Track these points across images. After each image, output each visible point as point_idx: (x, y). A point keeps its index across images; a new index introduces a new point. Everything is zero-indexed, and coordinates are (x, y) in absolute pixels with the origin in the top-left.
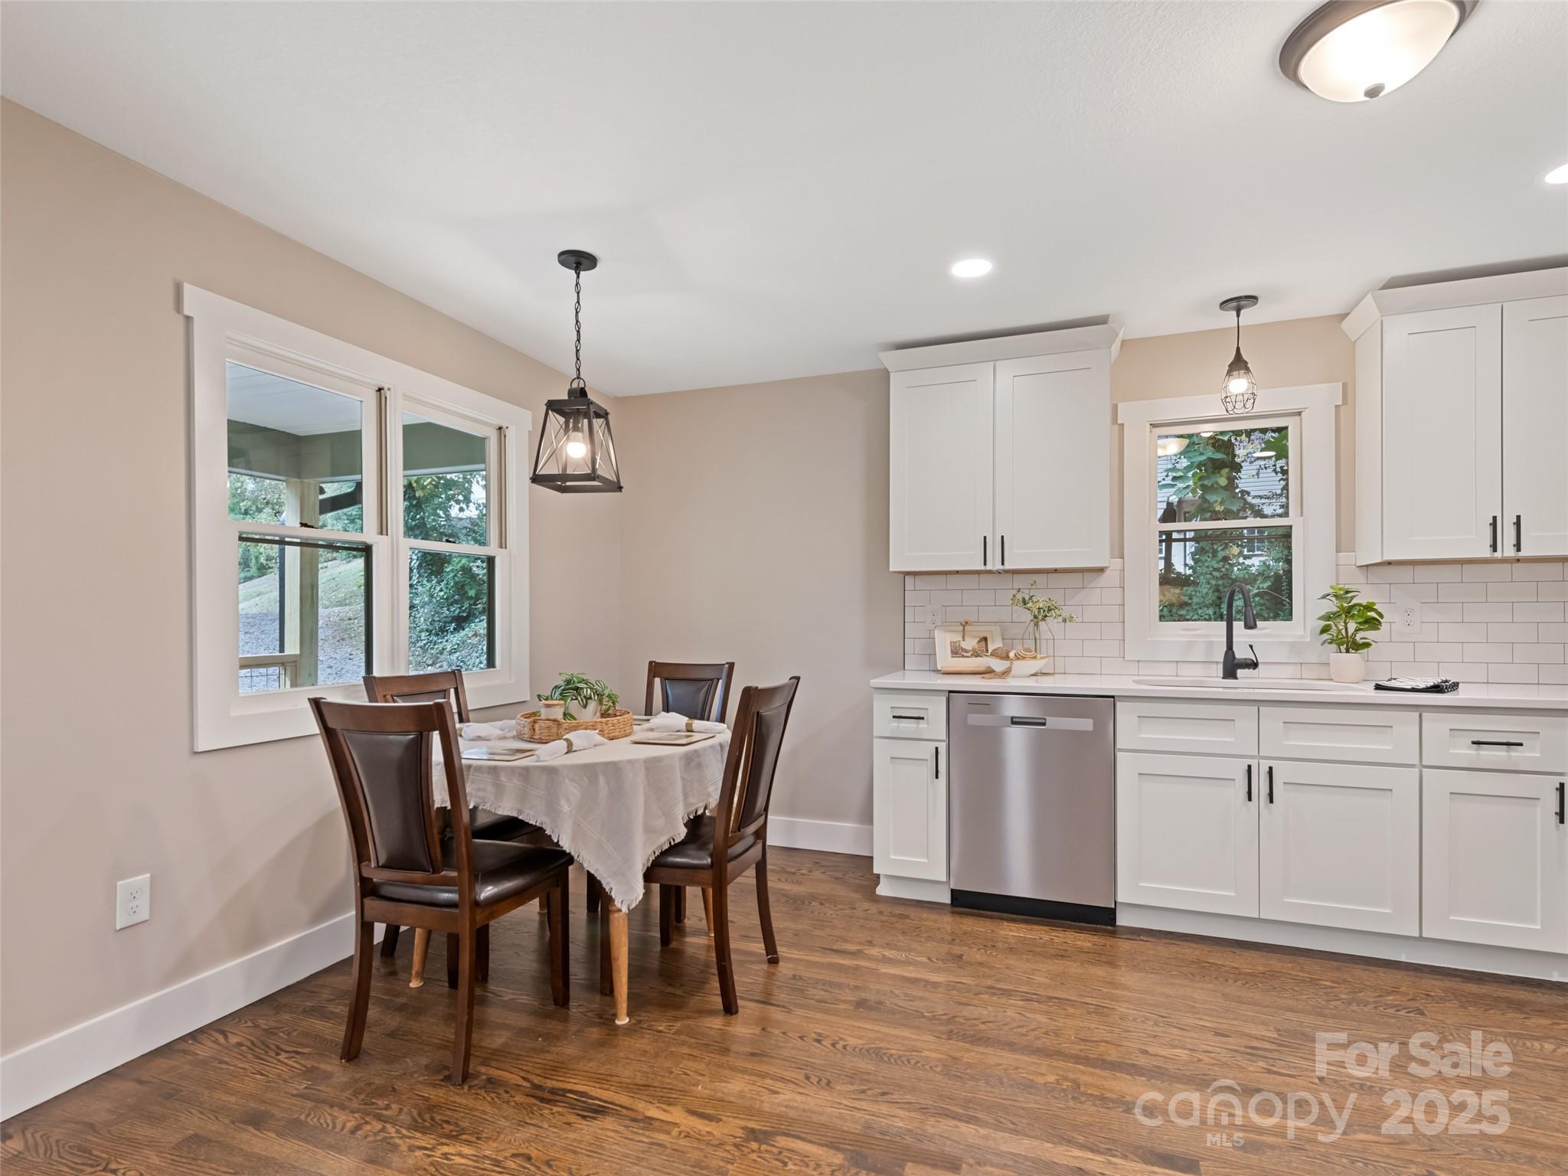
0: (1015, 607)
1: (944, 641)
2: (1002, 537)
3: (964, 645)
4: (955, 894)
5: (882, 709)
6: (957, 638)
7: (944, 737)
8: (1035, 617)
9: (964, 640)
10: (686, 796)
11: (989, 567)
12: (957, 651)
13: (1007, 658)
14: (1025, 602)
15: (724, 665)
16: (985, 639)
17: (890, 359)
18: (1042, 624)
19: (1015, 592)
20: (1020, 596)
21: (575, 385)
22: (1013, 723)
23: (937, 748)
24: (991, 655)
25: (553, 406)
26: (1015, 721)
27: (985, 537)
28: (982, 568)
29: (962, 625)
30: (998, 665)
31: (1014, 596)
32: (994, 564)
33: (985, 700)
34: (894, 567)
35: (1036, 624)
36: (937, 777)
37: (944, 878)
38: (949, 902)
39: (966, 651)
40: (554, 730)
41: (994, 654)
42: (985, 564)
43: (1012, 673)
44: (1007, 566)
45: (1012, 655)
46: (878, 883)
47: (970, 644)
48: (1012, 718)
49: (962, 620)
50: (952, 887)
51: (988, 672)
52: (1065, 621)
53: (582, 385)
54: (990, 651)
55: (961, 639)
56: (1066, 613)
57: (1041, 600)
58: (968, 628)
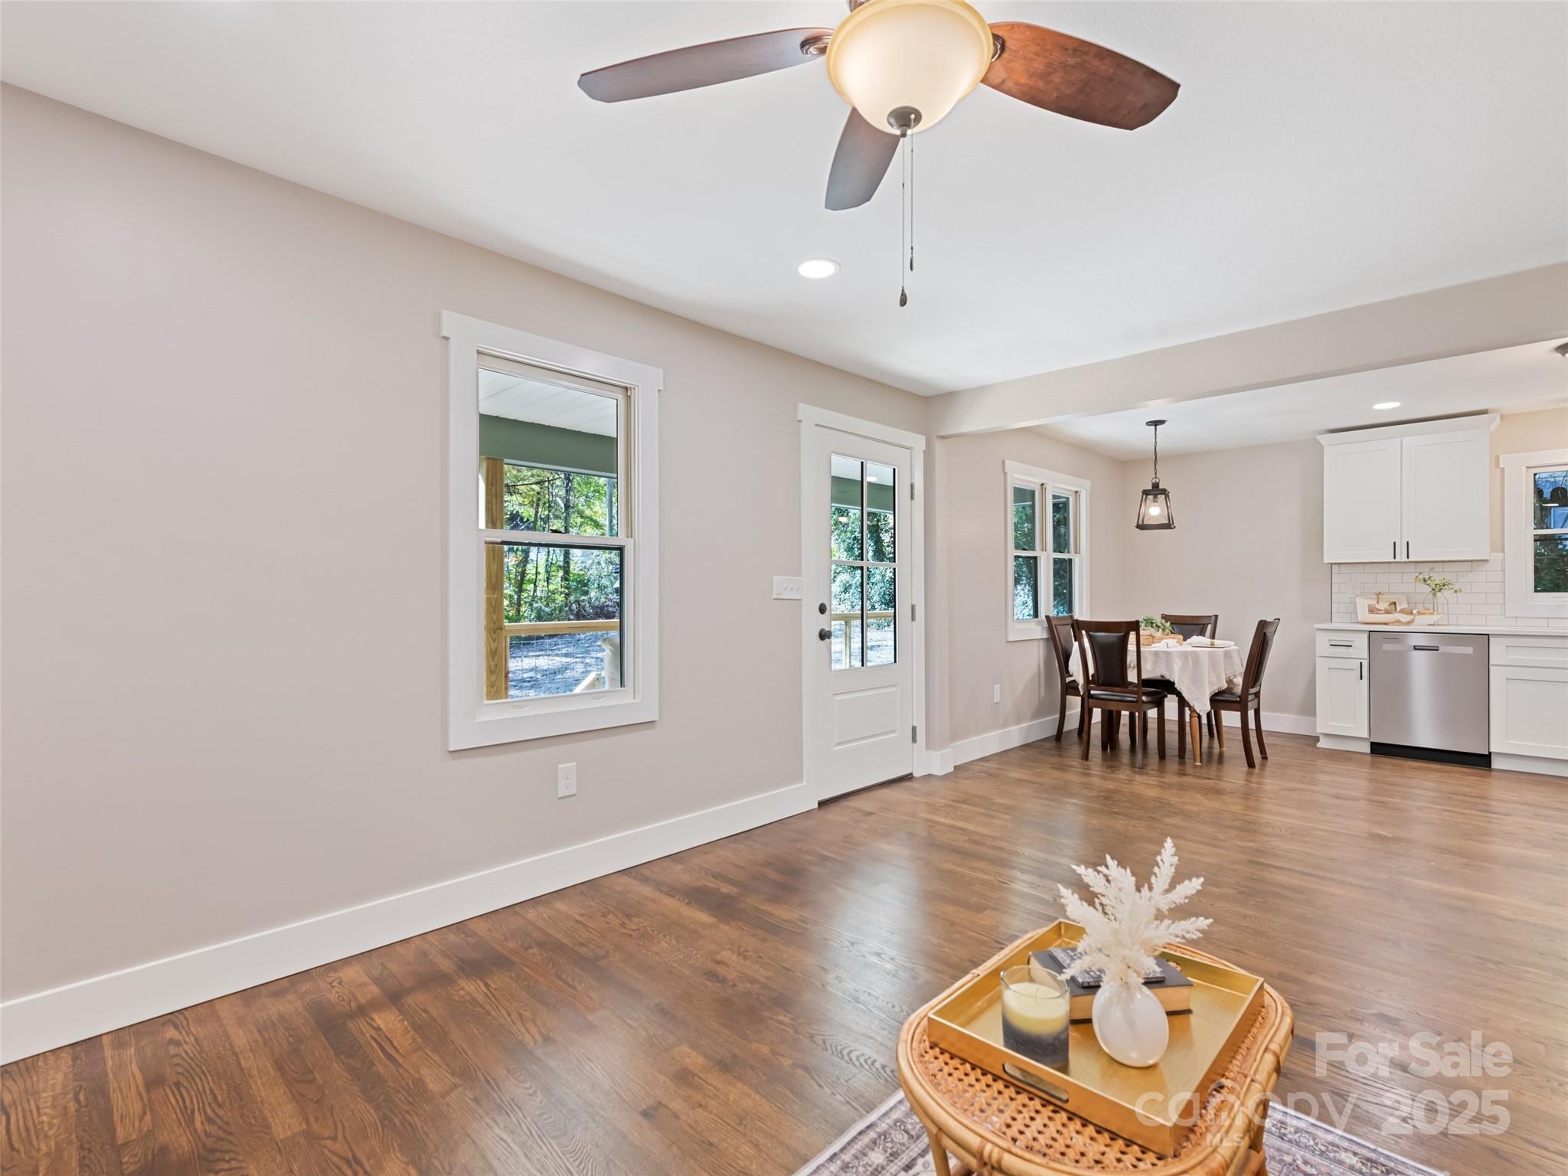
0: (1417, 584)
1: (1362, 605)
2: (1408, 543)
3: (1378, 606)
4: (1372, 744)
5: (1322, 642)
6: (1374, 602)
7: (1366, 656)
8: (1433, 589)
9: (1378, 602)
10: (1225, 670)
11: (1398, 559)
12: (1372, 610)
13: (1411, 613)
14: (1425, 580)
15: (1211, 616)
16: (1395, 603)
17: (1324, 439)
18: (1438, 594)
19: (1417, 574)
20: (1421, 577)
21: (1154, 481)
22: (1415, 649)
23: (1361, 663)
24: (1400, 612)
25: (1146, 493)
26: (1416, 648)
27: (1395, 543)
28: (1393, 560)
29: (1376, 594)
30: (1405, 618)
31: (1417, 577)
32: (1401, 557)
33: (1395, 636)
34: (1326, 561)
35: (1434, 594)
36: (1361, 679)
37: (1366, 736)
38: (1369, 752)
39: (1380, 610)
40: (1151, 640)
41: (1402, 611)
42: (1395, 558)
43: (1415, 622)
44: (1411, 559)
45: (1415, 612)
46: (1318, 741)
47: (1383, 605)
48: (1415, 646)
49: (1377, 591)
50: (1372, 740)
51: (1398, 622)
52: (1456, 592)
53: (1158, 481)
54: (1398, 610)
55: (1376, 603)
56: (1456, 587)
57: (1437, 579)
58: (1380, 596)
